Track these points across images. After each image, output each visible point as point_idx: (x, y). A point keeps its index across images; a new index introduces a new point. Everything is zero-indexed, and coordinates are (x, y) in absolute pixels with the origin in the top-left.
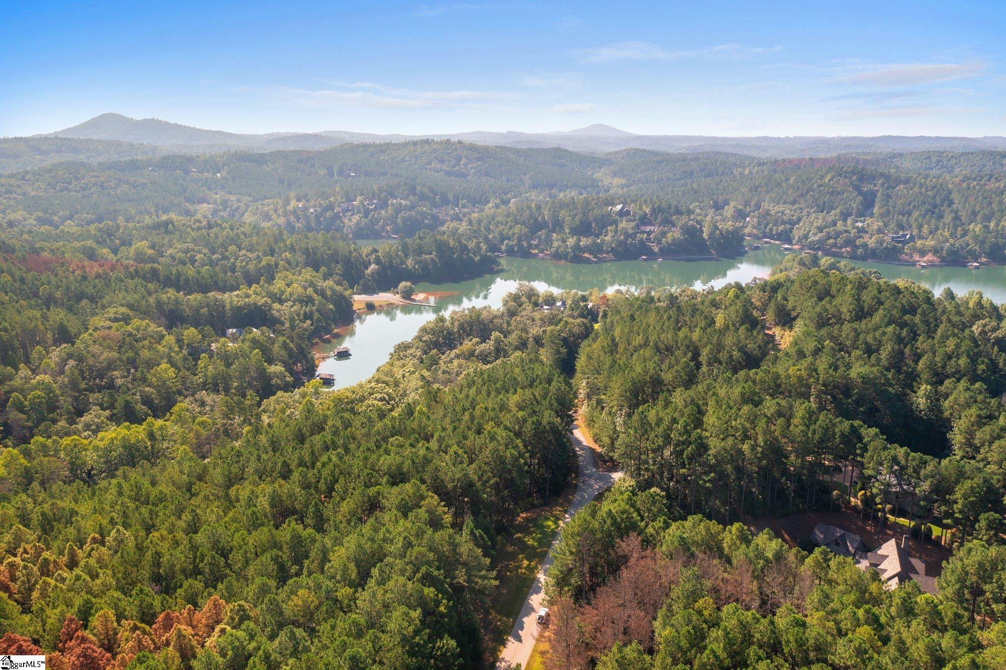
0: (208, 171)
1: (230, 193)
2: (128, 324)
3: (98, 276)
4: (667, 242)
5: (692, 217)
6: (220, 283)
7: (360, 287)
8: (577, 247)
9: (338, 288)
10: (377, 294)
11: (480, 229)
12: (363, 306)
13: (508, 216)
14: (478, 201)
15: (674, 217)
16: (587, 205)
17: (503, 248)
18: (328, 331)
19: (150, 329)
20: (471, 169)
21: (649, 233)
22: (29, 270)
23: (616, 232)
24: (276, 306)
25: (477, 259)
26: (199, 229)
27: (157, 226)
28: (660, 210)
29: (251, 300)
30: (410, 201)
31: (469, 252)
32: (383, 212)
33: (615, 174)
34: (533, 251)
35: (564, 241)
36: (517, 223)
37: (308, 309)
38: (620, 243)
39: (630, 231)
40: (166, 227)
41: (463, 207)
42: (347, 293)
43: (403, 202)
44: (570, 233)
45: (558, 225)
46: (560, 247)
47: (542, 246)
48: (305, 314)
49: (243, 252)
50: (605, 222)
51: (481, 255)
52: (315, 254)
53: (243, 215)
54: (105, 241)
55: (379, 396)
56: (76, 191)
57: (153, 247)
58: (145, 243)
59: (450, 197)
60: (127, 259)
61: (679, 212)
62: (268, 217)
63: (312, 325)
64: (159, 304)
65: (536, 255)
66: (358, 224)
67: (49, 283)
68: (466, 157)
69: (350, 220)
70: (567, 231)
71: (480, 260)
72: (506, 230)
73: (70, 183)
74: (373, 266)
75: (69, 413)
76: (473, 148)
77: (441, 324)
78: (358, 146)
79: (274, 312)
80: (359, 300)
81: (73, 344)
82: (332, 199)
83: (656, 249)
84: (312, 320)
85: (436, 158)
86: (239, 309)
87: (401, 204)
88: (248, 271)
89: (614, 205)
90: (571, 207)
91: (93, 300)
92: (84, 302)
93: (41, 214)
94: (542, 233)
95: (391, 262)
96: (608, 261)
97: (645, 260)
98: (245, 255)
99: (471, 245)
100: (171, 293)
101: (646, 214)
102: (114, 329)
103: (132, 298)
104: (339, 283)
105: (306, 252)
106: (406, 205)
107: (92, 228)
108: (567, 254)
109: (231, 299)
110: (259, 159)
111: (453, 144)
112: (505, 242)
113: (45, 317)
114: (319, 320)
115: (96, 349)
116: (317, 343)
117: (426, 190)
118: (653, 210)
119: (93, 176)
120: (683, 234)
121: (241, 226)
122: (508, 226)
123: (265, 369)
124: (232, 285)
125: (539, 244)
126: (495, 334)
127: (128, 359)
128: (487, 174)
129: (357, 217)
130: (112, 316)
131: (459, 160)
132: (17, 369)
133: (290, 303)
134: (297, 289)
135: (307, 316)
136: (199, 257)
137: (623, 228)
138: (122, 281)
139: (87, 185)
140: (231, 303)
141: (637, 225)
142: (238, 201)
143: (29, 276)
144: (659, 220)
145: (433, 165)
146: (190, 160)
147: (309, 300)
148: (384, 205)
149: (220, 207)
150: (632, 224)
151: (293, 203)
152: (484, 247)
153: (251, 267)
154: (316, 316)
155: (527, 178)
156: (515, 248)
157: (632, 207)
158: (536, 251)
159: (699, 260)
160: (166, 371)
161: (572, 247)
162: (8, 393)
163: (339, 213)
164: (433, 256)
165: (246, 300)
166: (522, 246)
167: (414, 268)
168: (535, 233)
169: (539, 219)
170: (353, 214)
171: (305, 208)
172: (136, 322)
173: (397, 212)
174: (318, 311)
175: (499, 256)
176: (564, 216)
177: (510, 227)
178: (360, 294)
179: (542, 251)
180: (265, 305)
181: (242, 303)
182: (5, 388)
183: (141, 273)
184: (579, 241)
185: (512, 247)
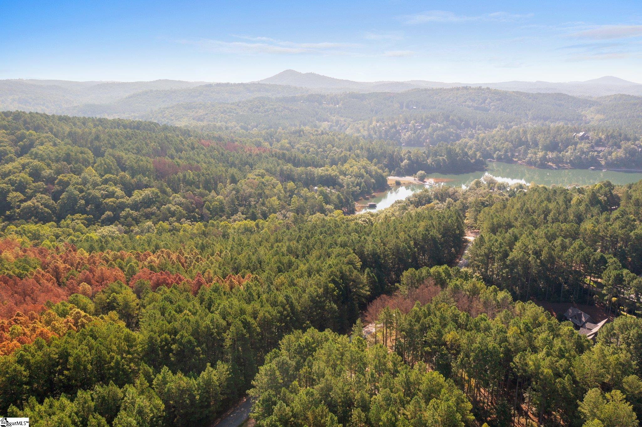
0: (332, 104)
1: (342, 116)
2: (263, 178)
3: (257, 155)
4: (611, 159)
5: (637, 142)
6: (315, 163)
7: (395, 172)
8: (544, 158)
9: (380, 171)
10: (405, 176)
11: (482, 144)
12: (394, 182)
13: (501, 136)
14: (488, 127)
15: (622, 142)
16: (558, 131)
17: (495, 156)
18: (369, 193)
19: (273, 181)
20: (492, 106)
21: (599, 152)
22: (227, 149)
23: (575, 149)
24: (341, 177)
25: (473, 161)
26: (317, 135)
27: (295, 133)
28: (612, 137)
29: (328, 173)
30: (444, 125)
31: (468, 156)
32: (425, 131)
33: (598, 112)
34: (515, 160)
35: (535, 154)
36: (507, 141)
37: (359, 181)
38: (577, 157)
39: (585, 150)
40: (300, 133)
41: (479, 130)
42: (384, 174)
43: (439, 125)
44: (542, 149)
45: (536, 144)
46: (532, 157)
47: (521, 156)
48: (358, 183)
49: (335, 148)
50: (568, 143)
51: (476, 159)
52: (373, 152)
53: (346, 129)
54: (268, 139)
55: (363, 219)
56: (262, 113)
57: (290, 143)
58: (286, 141)
59: (472, 123)
60: (276, 148)
61: (627, 139)
62: (358, 131)
63: (360, 189)
64: (282, 171)
65: (516, 162)
66: (409, 137)
67: (234, 156)
68: (490, 98)
69: (405, 135)
70: (540, 147)
72: (498, 145)
73: (259, 108)
74: (406, 161)
75: (228, 213)
76: (496, 92)
77: (425, 193)
78: (422, 90)
79: (340, 180)
80: (392, 179)
81: (236, 184)
82: (396, 122)
83: (603, 163)
84: (360, 186)
85: (470, 99)
86: (321, 177)
87: (437, 126)
88: (334, 158)
89: (578, 132)
90: (546, 133)
91: (251, 166)
92: (247, 166)
93: (243, 124)
94: (522, 148)
95: (417, 159)
96: (566, 169)
97: (593, 169)
98: (335, 150)
99: (470, 153)
100: (290, 166)
101: (601, 139)
102: (256, 180)
103: (270, 166)
104: (380, 168)
105: (368, 150)
106: (440, 127)
107: (263, 132)
108: (536, 162)
109: (319, 171)
110: (362, 97)
111: (483, 90)
112: (497, 153)
113: (227, 171)
114: (364, 187)
115: (245, 187)
116: (361, 199)
117: (455, 119)
118: (607, 137)
119: (271, 105)
120: (625, 154)
121: (339, 134)
122: (500, 142)
123: (323, 206)
124: (321, 165)
125: (519, 155)
126: (448, 200)
127: (258, 194)
128: (503, 109)
129: (409, 133)
130: (257, 173)
131: (485, 100)
132: (210, 192)
133: (349, 176)
134: (355, 169)
135: (358, 184)
136: (311, 149)
137: (580, 147)
138: (267, 158)
139: (267, 109)
140: (318, 173)
141: (592, 147)
142: (345, 121)
143: (226, 153)
144: (610, 143)
145: (467, 103)
146: (323, 97)
147: (362, 176)
148: (427, 126)
149: (334, 124)
150: (588, 145)
151: (374, 123)
152: (478, 154)
153: (336, 157)
154: (363, 184)
155: (530, 113)
156: (502, 157)
157: (591, 134)
158: (517, 159)
159: (636, 172)
160: (274, 200)
161: (540, 158)
162: (205, 202)
163: (399, 130)
164: (444, 158)
165: (326, 172)
166: (508, 155)
167: (431, 164)
168: (517, 148)
169: (523, 139)
170: (407, 131)
171: (380, 126)
172: (267, 177)
173: (434, 131)
174: (365, 182)
175: (490, 161)
176: (540, 138)
177: (502, 143)
178: (394, 176)
179: (520, 160)
180: (336, 176)
181: (323, 174)
182: (204, 199)
183: (278, 155)
184: (546, 154)
185: (501, 156)
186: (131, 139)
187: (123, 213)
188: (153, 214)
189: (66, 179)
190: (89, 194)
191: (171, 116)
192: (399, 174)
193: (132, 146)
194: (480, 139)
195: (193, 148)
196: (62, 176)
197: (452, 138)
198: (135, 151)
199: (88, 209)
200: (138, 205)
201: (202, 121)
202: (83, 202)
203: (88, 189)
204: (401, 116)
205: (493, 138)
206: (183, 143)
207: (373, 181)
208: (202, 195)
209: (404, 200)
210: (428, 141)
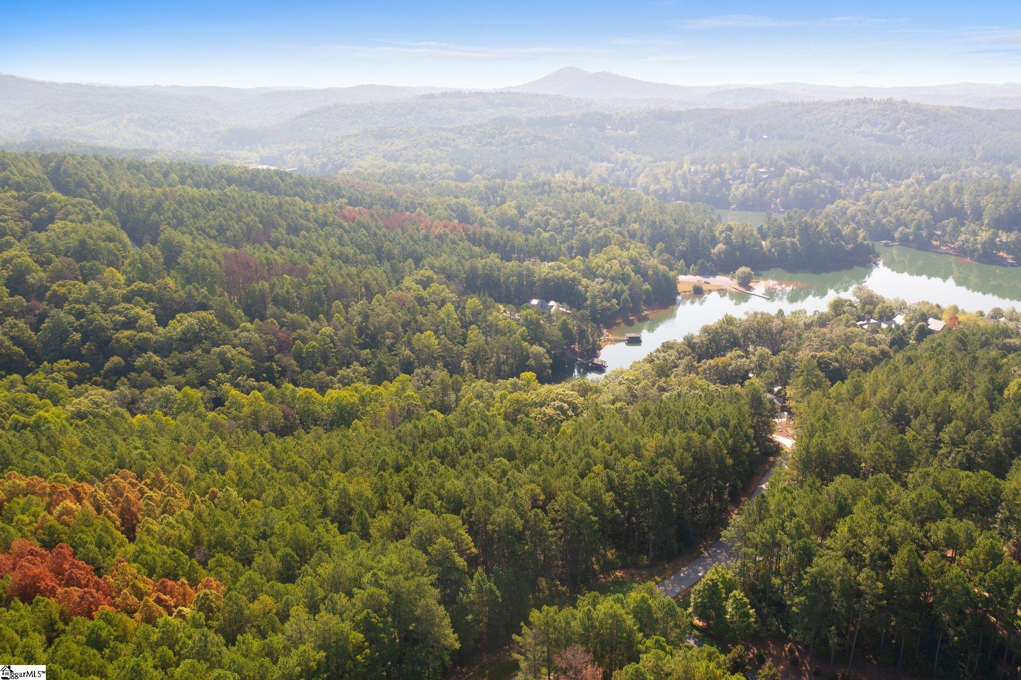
0: (622, 129)
1: (635, 152)
2: (425, 288)
3: (438, 237)
7: (697, 268)
8: (991, 244)
9: (662, 267)
10: (713, 276)
11: (874, 211)
12: (690, 288)
13: (912, 198)
17: (897, 235)
18: (636, 311)
19: (442, 294)
20: (909, 134)
24: (585, 281)
25: (850, 247)
26: (572, 192)
27: (536, 186)
29: (558, 273)
30: (810, 172)
31: (842, 238)
32: (774, 183)
34: (935, 243)
35: (975, 234)
36: (922, 207)
40: (543, 188)
41: (875, 181)
42: (672, 273)
43: (801, 171)
44: (988, 224)
45: (978, 214)
46: (967, 241)
47: (947, 238)
48: (615, 292)
49: (593, 220)
51: (855, 244)
52: (661, 227)
53: (638, 175)
54: (488, 198)
56: (497, 146)
57: (518, 208)
59: (864, 168)
62: (656, 180)
63: (618, 304)
64: (472, 270)
65: (938, 247)
66: (744, 194)
67: (394, 240)
68: (906, 120)
69: (737, 188)
70: (986, 221)
71: (852, 249)
72: (904, 215)
73: (494, 138)
74: (720, 246)
76: (919, 109)
78: (783, 105)
79: (581, 288)
80: (686, 281)
82: (723, 165)
84: (618, 299)
85: (869, 121)
86: (546, 281)
87: (798, 174)
88: (586, 240)
90: (999, 193)
91: (417, 261)
92: (410, 261)
94: (949, 223)
95: (742, 243)
98: (593, 223)
99: (846, 231)
100: (494, 259)
104: (666, 262)
105: (653, 225)
106: (803, 176)
108: (975, 250)
109: (544, 269)
110: (674, 117)
111: (895, 105)
112: (900, 229)
114: (626, 300)
116: (619, 324)
117: (833, 160)
119: (515, 133)
121: (613, 190)
122: (909, 209)
124: (553, 256)
125: (943, 235)
126: (761, 350)
128: (928, 141)
129: (745, 186)
130: (419, 277)
131: (897, 124)
133: (601, 279)
134: (616, 265)
135: (617, 295)
136: (553, 220)
139: (507, 140)
140: (542, 273)
142: (638, 161)
145: (863, 128)
146: (608, 117)
147: (625, 279)
148: (780, 173)
149: (619, 166)
151: (685, 168)
152: (862, 234)
153: (589, 237)
154: (626, 295)
155: (980, 147)
156: (911, 237)
158: (938, 243)
161: (983, 243)
162: (295, 339)
163: (728, 180)
164: (795, 240)
165: (556, 273)
166: (921, 235)
167: (770, 251)
168: (941, 221)
169: (954, 204)
170: (743, 182)
171: (696, 173)
172: (434, 286)
173: (792, 183)
174: (630, 290)
175: (887, 245)
176: (987, 202)
177: (912, 211)
178: (695, 275)
179: (944, 243)
180: (574, 279)
181: (551, 275)
182: (294, 335)
183: (477, 236)
184: (996, 235)
185: (908, 234)
186: (214, 209)
187: (139, 362)
188: (193, 363)
189: (63, 290)
190: (91, 322)
191: (351, 150)
192: (705, 272)
193: (212, 222)
194: (873, 201)
195: (324, 224)
196: (58, 286)
197: (822, 196)
198: (213, 232)
199: (84, 351)
200: (172, 344)
201: (396, 160)
202: (77, 336)
203: (93, 312)
204: (734, 154)
205: (896, 199)
206: (306, 216)
207: (648, 287)
208: (294, 326)
209: (680, 340)
210: (778, 200)
